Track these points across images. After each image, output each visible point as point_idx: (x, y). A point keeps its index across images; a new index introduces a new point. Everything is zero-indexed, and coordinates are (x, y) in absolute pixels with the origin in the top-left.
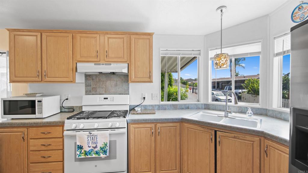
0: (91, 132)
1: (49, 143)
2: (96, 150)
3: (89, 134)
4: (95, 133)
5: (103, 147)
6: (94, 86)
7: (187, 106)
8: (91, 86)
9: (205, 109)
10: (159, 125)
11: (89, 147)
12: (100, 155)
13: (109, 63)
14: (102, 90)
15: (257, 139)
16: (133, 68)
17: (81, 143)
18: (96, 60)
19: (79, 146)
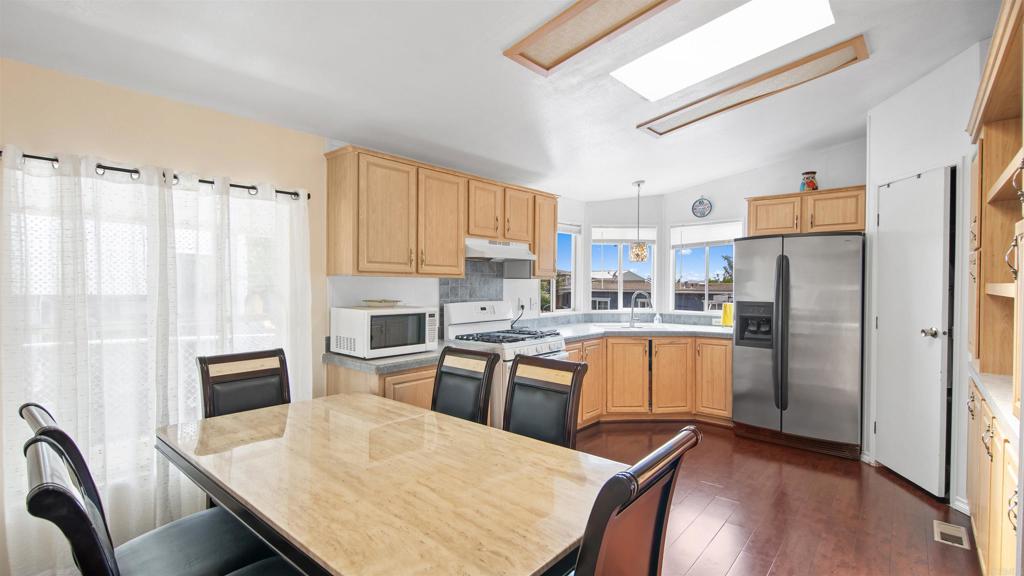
7: (567, 318)
9: (586, 322)
13: (507, 241)
15: (689, 340)
16: (537, 253)
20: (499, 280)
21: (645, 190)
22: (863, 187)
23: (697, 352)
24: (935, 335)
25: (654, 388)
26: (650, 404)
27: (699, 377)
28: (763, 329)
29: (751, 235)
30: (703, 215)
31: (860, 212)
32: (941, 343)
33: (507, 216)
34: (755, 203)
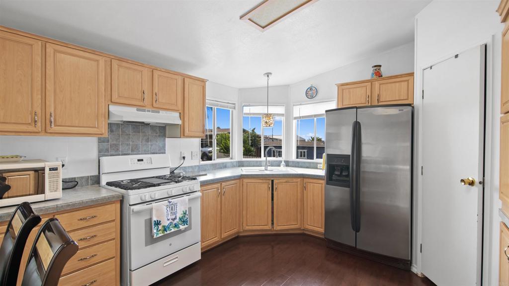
0: (170, 201)
1: (93, 234)
2: (175, 222)
3: (168, 204)
4: (173, 201)
5: (182, 217)
6: (115, 142)
7: (225, 164)
8: (108, 141)
9: (239, 166)
10: (224, 184)
11: (168, 220)
12: (179, 228)
13: (157, 109)
14: (127, 148)
15: (299, 180)
16: (186, 119)
17: (158, 217)
18: (141, 104)
19: (155, 221)
20: (162, 139)
21: (273, 81)
22: (412, 74)
23: (304, 188)
24: (472, 183)
25: (275, 213)
26: (273, 224)
27: (305, 205)
28: (344, 174)
29: (340, 107)
30: (312, 97)
31: (410, 91)
32: (476, 190)
33: (156, 90)
34: (342, 87)
